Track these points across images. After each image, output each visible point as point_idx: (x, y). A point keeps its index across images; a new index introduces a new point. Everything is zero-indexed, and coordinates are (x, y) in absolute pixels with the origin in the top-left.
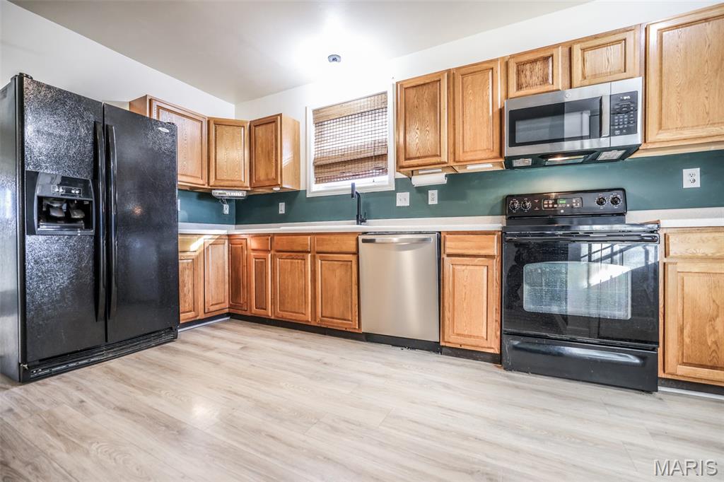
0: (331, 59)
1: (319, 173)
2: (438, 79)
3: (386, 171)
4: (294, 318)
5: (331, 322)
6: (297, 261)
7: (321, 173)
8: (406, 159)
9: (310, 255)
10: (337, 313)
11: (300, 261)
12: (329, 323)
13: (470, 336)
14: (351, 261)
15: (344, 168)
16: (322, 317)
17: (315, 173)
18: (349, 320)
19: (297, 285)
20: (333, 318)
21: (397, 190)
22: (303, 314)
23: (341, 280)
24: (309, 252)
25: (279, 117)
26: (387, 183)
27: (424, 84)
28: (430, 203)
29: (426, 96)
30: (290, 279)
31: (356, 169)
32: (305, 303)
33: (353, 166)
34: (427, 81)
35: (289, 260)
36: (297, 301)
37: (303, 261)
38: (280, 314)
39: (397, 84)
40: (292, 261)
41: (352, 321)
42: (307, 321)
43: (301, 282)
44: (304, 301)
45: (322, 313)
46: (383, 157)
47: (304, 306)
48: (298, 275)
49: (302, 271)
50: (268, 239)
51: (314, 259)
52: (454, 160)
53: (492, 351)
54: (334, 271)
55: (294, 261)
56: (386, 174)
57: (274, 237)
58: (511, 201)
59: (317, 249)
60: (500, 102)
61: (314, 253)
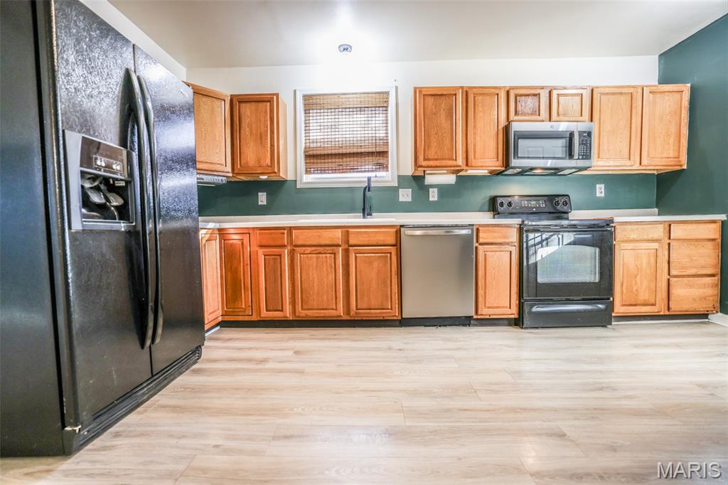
0: (342, 49)
1: (310, 163)
2: (453, 93)
3: (387, 167)
4: (322, 315)
5: (369, 313)
6: (324, 255)
7: (313, 163)
8: (425, 160)
9: (340, 249)
10: (374, 303)
11: (328, 255)
12: (364, 314)
13: (497, 307)
14: (391, 253)
15: (341, 160)
16: (357, 309)
17: (306, 163)
18: (388, 309)
19: (325, 280)
20: (370, 309)
21: (399, 187)
22: (333, 309)
23: (379, 271)
24: (340, 246)
25: (275, 97)
26: (390, 179)
27: (442, 95)
29: (443, 106)
30: (315, 275)
31: (356, 163)
32: (336, 298)
33: (352, 159)
34: (445, 93)
35: (313, 255)
36: (325, 297)
37: (333, 256)
38: (302, 313)
39: (415, 89)
40: (318, 255)
41: (392, 309)
42: (337, 316)
43: (330, 277)
44: (334, 296)
45: (357, 306)
46: (384, 154)
47: (334, 301)
48: (327, 270)
49: (331, 265)
50: (284, 233)
51: (346, 252)
52: (467, 165)
53: (513, 316)
54: (371, 263)
55: (321, 255)
56: (388, 171)
57: (290, 229)
58: (499, 201)
59: (351, 242)
60: (503, 123)
61: (347, 247)
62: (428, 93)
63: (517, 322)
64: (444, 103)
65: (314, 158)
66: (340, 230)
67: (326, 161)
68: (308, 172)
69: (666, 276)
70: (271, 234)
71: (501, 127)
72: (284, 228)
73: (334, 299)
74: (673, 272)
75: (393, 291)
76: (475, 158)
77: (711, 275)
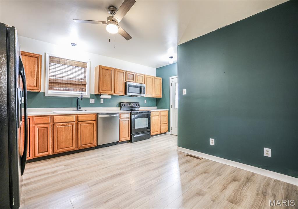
0: (72, 45)
2: (111, 69)
3: (85, 90)
4: (66, 150)
5: (86, 146)
6: (68, 126)
8: (102, 90)
9: (75, 123)
10: (88, 142)
12: (84, 147)
13: (125, 137)
14: (94, 123)
15: (66, 86)
16: (81, 145)
17: (49, 85)
18: (93, 143)
19: (68, 136)
20: (86, 144)
21: (90, 98)
22: (71, 147)
23: (89, 130)
24: (74, 122)
25: (40, 56)
26: (87, 95)
27: (108, 70)
28: (101, 103)
29: (108, 73)
30: (64, 134)
31: (73, 87)
32: (73, 142)
33: (71, 86)
35: (63, 126)
36: (68, 143)
37: (71, 126)
38: (57, 151)
39: (99, 66)
40: (65, 126)
41: (94, 143)
42: (73, 149)
43: (70, 134)
44: (72, 142)
45: (81, 144)
46: (85, 85)
47: (72, 144)
48: (69, 131)
49: (71, 130)
50: (49, 118)
51: (77, 124)
52: (115, 93)
54: (86, 127)
55: (66, 126)
56: (86, 92)
57: (52, 117)
58: (122, 104)
59: (79, 120)
60: (125, 81)
61: (77, 122)
62: (103, 68)
63: (130, 141)
64: (108, 72)
65: (53, 84)
66: (75, 116)
67: (60, 85)
68: (49, 89)
70: (42, 118)
71: (124, 82)
72: (49, 116)
73: (72, 143)
74: (161, 123)
75: (95, 137)
76: (117, 91)
77: (167, 123)
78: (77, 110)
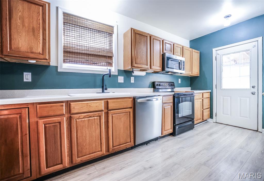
1: (67, 56)
2: (146, 35)
3: (112, 65)
6: (93, 118)
7: (70, 57)
9: (103, 112)
10: (122, 141)
11: (96, 118)
12: (117, 148)
13: (168, 129)
14: (130, 112)
15: (87, 57)
16: (113, 147)
17: (64, 56)
19: (94, 134)
20: (120, 145)
21: (118, 75)
22: (99, 151)
23: (124, 123)
26: (114, 71)
27: (142, 35)
28: (132, 82)
30: (87, 132)
31: (96, 60)
32: (101, 143)
33: (94, 58)
34: (144, 35)
35: (85, 119)
36: (94, 145)
37: (98, 117)
38: (78, 160)
39: (132, 29)
40: (89, 118)
41: (130, 142)
42: (102, 155)
43: (97, 131)
44: (100, 143)
45: (113, 145)
46: (111, 57)
47: (100, 146)
48: (95, 127)
49: (97, 124)
50: (63, 106)
51: (107, 114)
52: (151, 68)
53: (171, 132)
54: (120, 119)
55: (91, 118)
56: (112, 67)
57: (68, 103)
58: (156, 84)
59: (110, 108)
61: (106, 111)
62: (137, 33)
63: (173, 134)
64: (143, 39)
65: (69, 54)
66: (103, 101)
67: (78, 57)
68: (64, 61)
69: (202, 109)
71: (161, 54)
72: (62, 102)
73: (100, 144)
74: (204, 108)
75: (131, 132)
76: (153, 65)
77: (209, 108)
78: (103, 92)
